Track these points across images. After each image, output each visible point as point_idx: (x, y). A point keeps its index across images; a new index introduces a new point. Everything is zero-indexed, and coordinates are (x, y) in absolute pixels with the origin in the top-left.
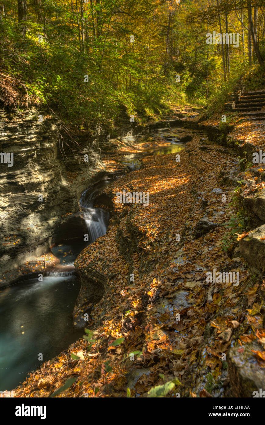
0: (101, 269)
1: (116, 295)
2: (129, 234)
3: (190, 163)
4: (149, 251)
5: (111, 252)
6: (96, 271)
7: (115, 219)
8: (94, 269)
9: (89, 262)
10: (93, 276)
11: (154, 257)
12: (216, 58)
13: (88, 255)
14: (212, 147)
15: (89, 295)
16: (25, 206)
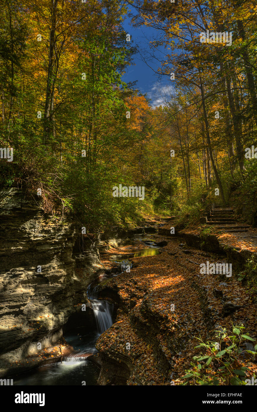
0: (124, 351)
1: (148, 370)
2: (147, 320)
3: (178, 263)
4: (174, 331)
5: (130, 337)
6: (119, 352)
7: (123, 309)
8: (116, 351)
9: (111, 345)
10: (116, 357)
11: (183, 334)
12: (178, 178)
13: (108, 339)
14: (195, 251)
15: (111, 376)
16: (47, 296)
